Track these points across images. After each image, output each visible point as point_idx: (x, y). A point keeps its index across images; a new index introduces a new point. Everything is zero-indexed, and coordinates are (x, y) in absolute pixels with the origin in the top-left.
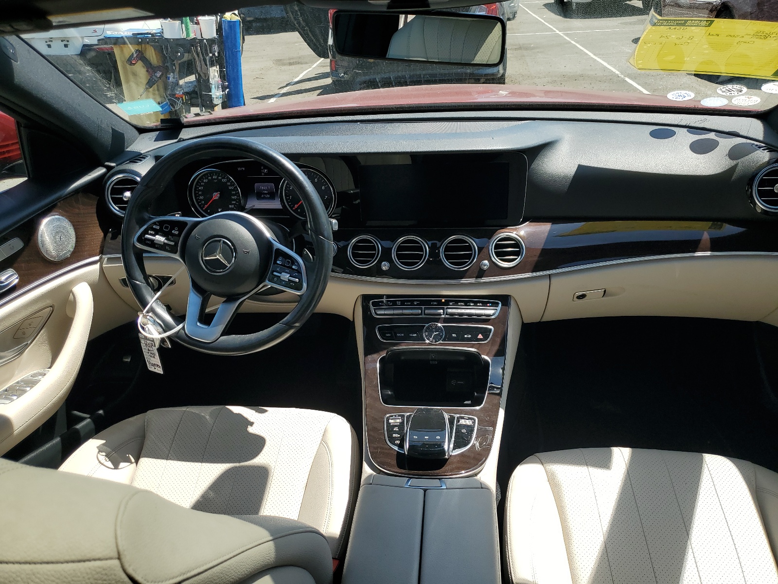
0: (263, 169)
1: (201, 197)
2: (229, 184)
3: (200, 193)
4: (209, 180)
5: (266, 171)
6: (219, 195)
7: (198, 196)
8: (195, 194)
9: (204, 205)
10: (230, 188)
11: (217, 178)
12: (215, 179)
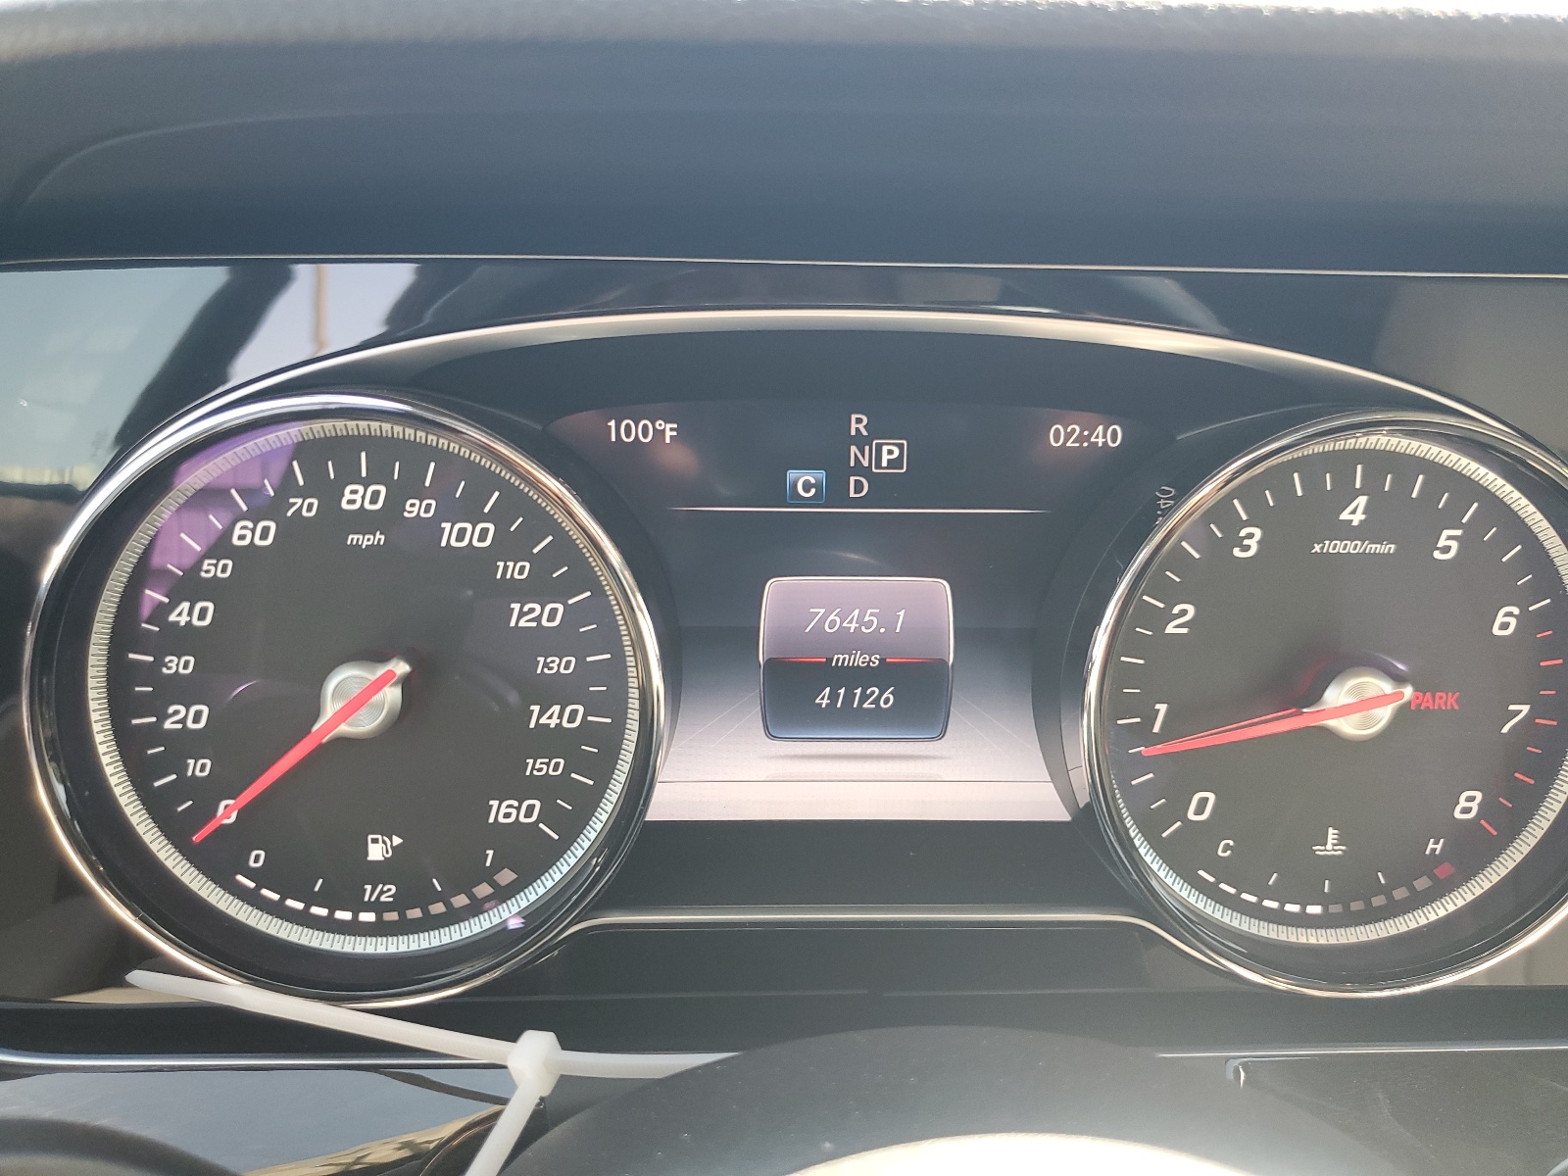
0: (861, 442)
1: (186, 717)
2: (517, 570)
3: (178, 665)
4: (291, 528)
5: (890, 451)
6: (392, 695)
7: (144, 706)
8: (119, 676)
9: (207, 794)
10: (525, 615)
11: (395, 503)
12: (363, 521)
